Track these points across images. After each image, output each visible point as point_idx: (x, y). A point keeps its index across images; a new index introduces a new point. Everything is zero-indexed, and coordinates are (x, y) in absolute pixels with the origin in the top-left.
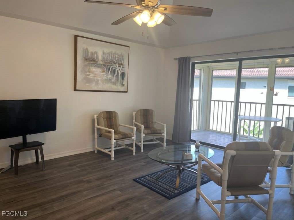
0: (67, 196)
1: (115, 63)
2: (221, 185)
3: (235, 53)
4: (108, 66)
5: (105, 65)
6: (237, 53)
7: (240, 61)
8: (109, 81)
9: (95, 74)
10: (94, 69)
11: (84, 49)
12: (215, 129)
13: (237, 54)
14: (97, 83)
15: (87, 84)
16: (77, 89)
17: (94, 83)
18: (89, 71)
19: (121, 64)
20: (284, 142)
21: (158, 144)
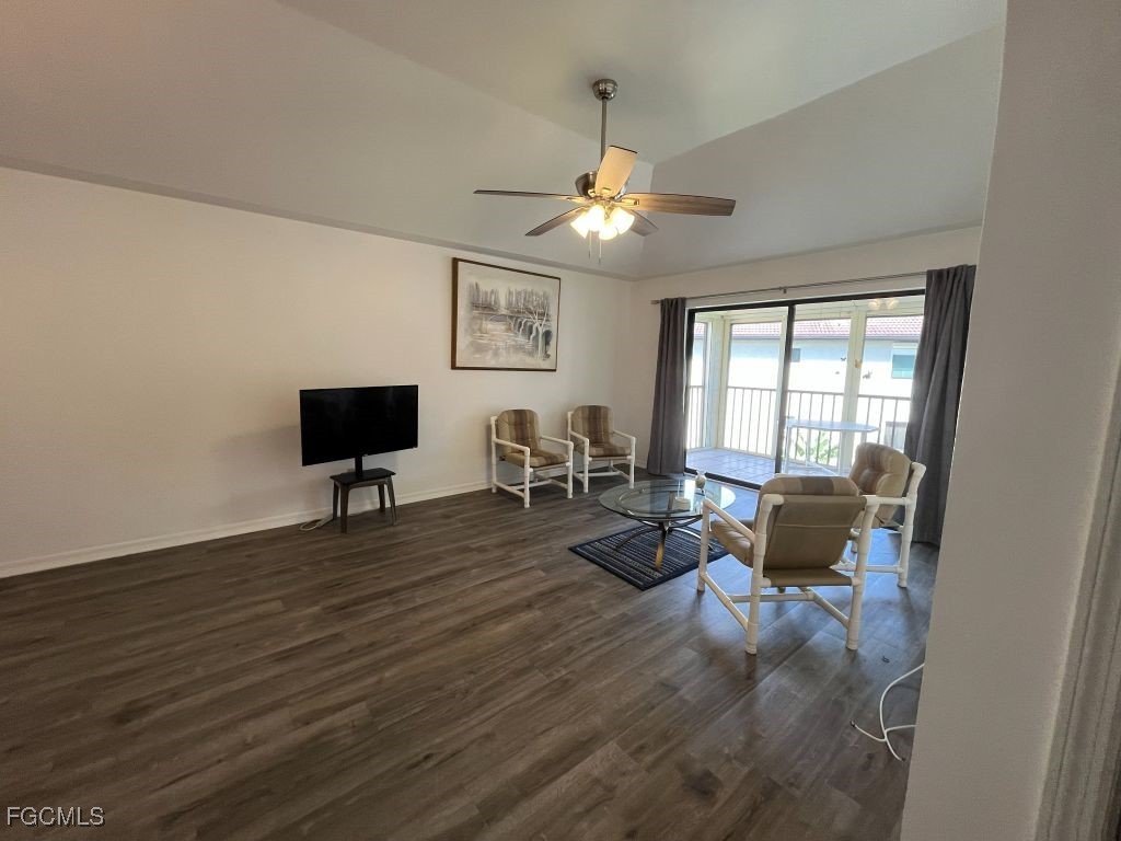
0: (441, 576)
1: (531, 313)
2: (751, 565)
3: (780, 288)
4: (518, 318)
5: (511, 317)
6: (785, 290)
7: (791, 304)
8: (519, 348)
9: (493, 335)
10: (489, 325)
11: (471, 286)
12: (735, 446)
13: (785, 292)
14: (496, 354)
15: (477, 356)
16: (458, 365)
17: (491, 352)
18: (480, 330)
19: (543, 314)
20: (886, 476)
21: (620, 477)
